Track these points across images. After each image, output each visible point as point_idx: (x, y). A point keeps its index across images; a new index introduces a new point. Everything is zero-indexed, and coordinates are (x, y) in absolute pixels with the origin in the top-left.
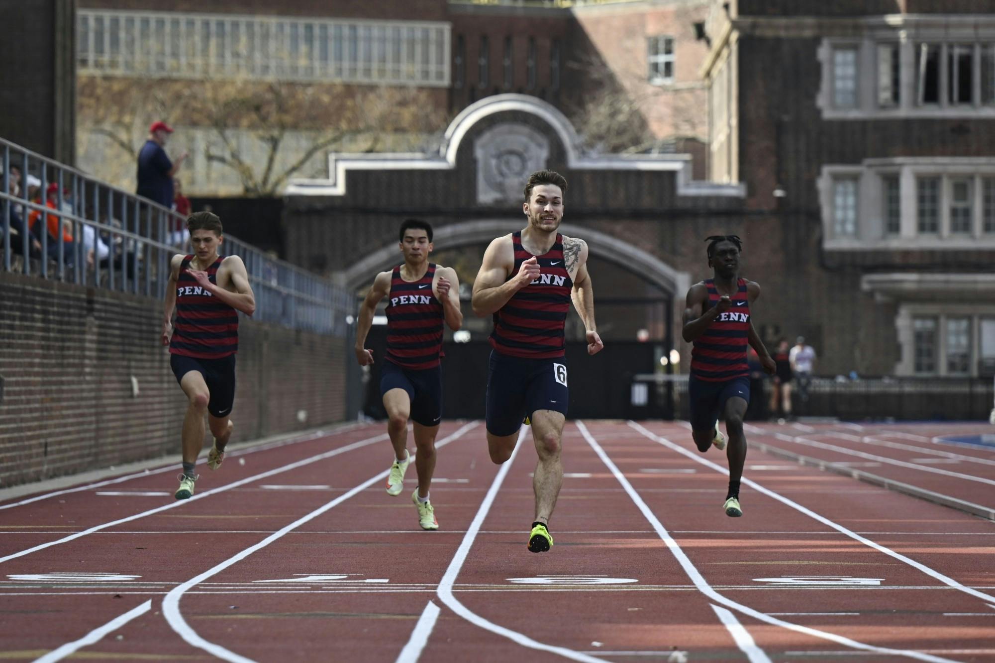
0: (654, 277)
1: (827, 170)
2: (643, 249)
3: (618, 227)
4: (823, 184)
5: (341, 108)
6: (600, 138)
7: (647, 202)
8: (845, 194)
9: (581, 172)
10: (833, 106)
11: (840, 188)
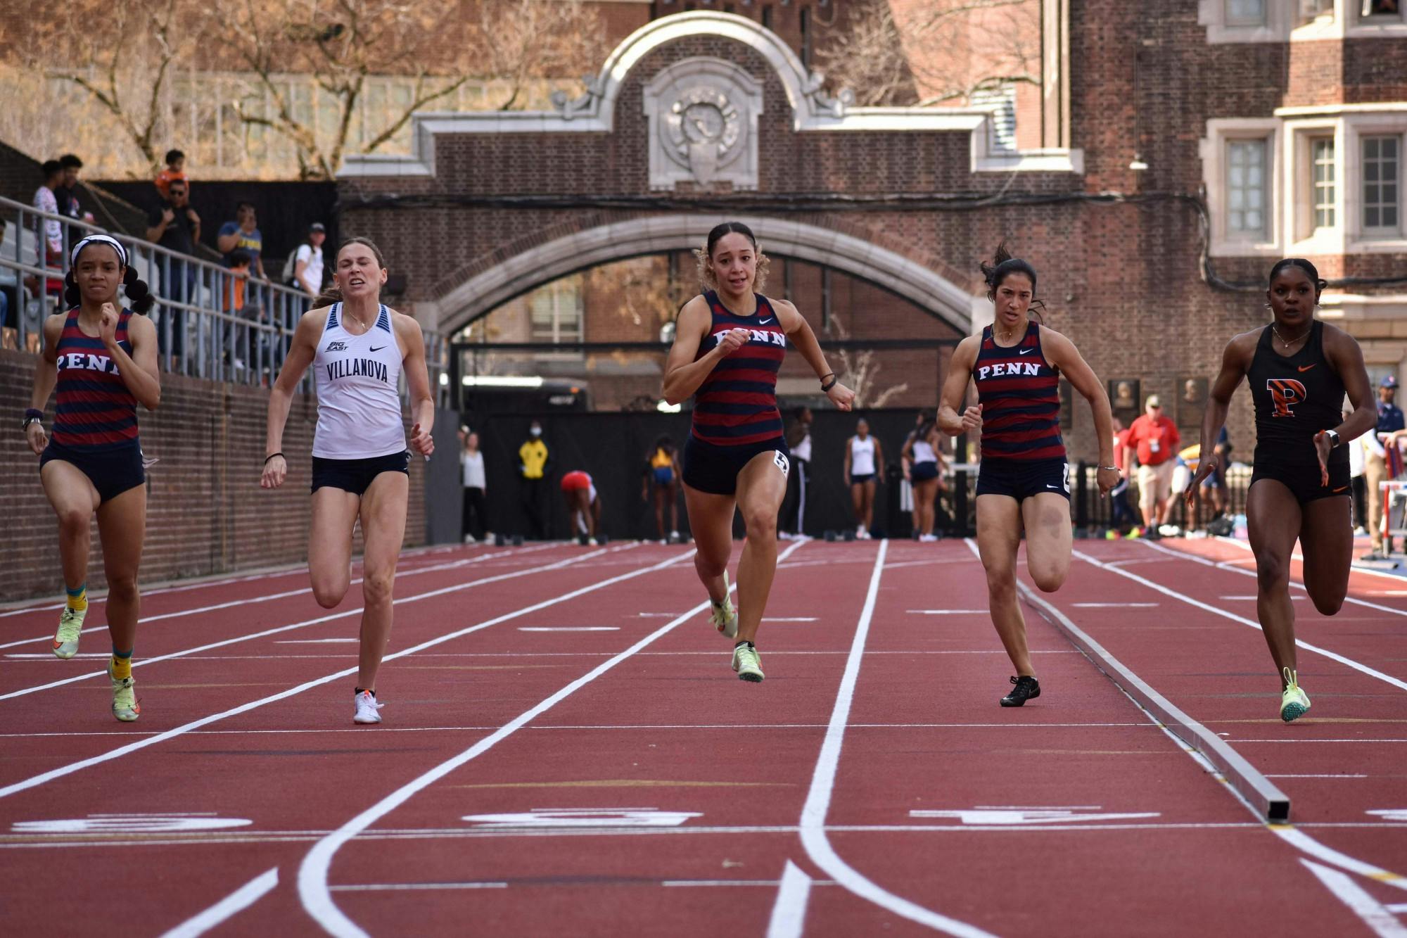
0: (935, 305)
1: (1214, 126)
2: (918, 259)
3: (877, 226)
4: (1210, 151)
5: (459, 35)
6: (876, 81)
7: (923, 184)
8: (1246, 167)
9: (817, 136)
10: (1227, 24)
11: (1238, 156)
